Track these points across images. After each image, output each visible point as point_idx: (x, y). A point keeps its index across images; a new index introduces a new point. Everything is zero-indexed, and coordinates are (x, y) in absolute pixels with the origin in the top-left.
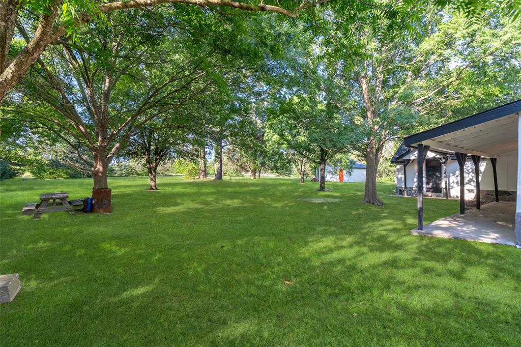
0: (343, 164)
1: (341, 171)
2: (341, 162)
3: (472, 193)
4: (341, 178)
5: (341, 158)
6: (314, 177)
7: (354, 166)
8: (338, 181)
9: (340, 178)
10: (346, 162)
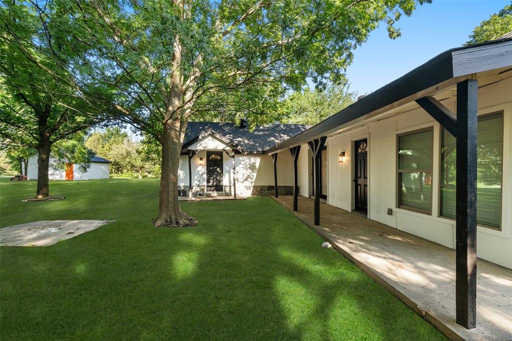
0: (76, 155)
1: (70, 164)
2: (73, 152)
3: (249, 190)
4: (70, 174)
5: (74, 146)
6: (16, 173)
7: (92, 160)
8: (64, 178)
9: (67, 175)
10: (81, 152)
